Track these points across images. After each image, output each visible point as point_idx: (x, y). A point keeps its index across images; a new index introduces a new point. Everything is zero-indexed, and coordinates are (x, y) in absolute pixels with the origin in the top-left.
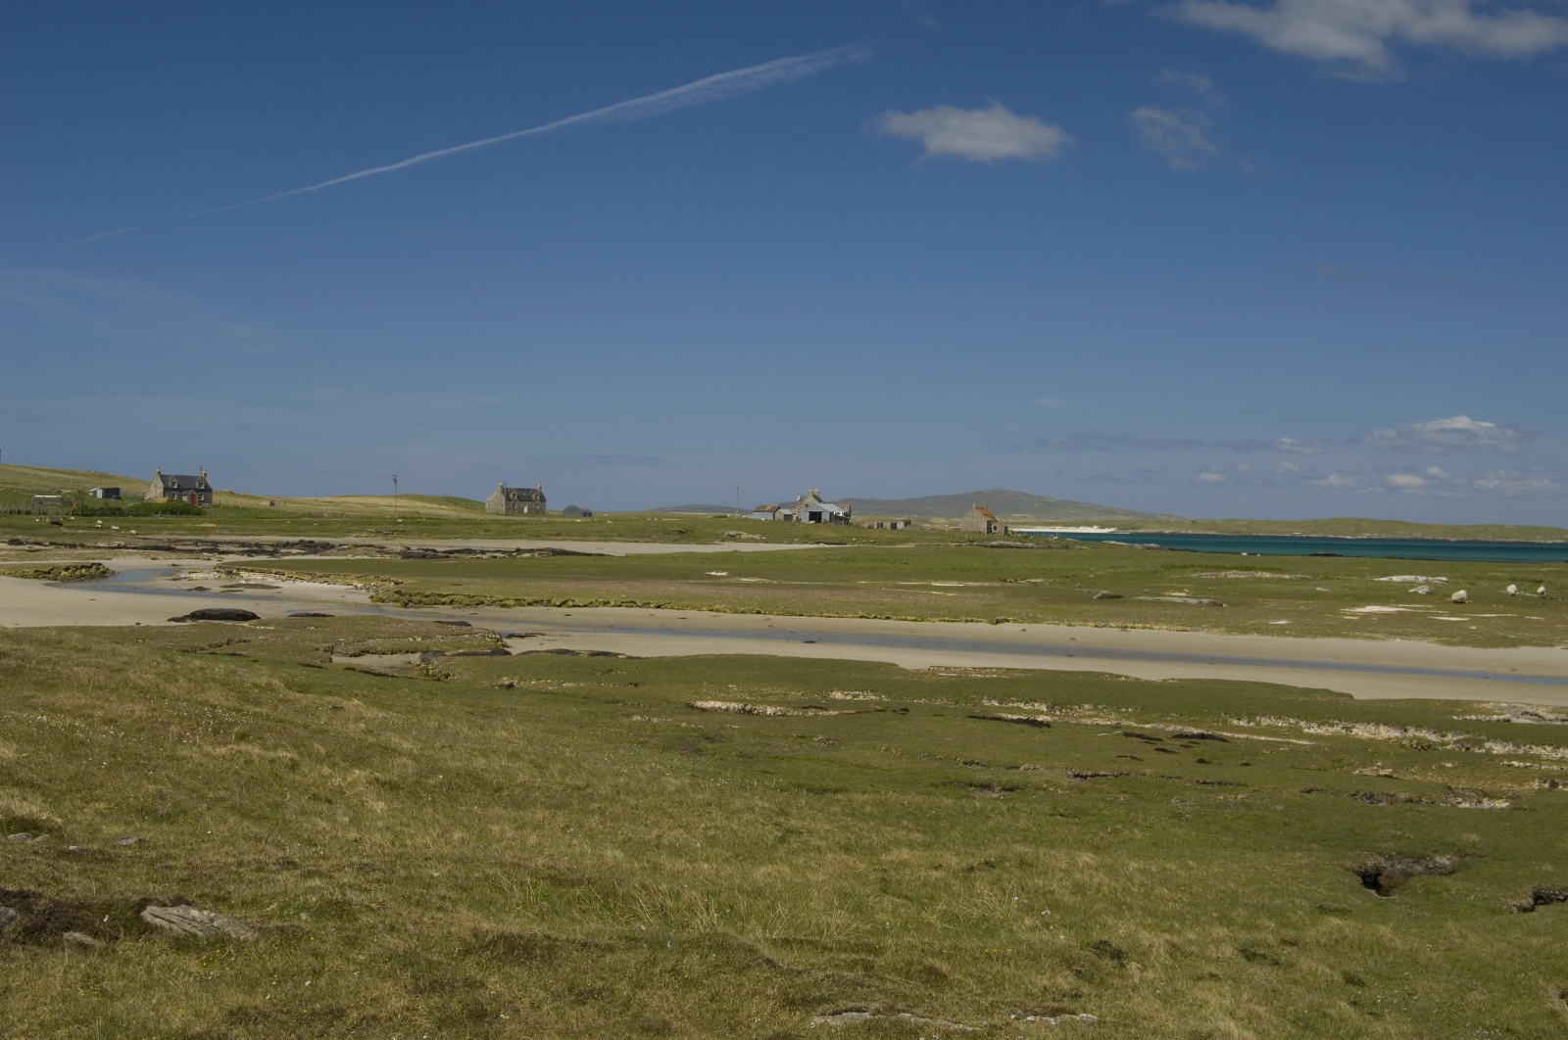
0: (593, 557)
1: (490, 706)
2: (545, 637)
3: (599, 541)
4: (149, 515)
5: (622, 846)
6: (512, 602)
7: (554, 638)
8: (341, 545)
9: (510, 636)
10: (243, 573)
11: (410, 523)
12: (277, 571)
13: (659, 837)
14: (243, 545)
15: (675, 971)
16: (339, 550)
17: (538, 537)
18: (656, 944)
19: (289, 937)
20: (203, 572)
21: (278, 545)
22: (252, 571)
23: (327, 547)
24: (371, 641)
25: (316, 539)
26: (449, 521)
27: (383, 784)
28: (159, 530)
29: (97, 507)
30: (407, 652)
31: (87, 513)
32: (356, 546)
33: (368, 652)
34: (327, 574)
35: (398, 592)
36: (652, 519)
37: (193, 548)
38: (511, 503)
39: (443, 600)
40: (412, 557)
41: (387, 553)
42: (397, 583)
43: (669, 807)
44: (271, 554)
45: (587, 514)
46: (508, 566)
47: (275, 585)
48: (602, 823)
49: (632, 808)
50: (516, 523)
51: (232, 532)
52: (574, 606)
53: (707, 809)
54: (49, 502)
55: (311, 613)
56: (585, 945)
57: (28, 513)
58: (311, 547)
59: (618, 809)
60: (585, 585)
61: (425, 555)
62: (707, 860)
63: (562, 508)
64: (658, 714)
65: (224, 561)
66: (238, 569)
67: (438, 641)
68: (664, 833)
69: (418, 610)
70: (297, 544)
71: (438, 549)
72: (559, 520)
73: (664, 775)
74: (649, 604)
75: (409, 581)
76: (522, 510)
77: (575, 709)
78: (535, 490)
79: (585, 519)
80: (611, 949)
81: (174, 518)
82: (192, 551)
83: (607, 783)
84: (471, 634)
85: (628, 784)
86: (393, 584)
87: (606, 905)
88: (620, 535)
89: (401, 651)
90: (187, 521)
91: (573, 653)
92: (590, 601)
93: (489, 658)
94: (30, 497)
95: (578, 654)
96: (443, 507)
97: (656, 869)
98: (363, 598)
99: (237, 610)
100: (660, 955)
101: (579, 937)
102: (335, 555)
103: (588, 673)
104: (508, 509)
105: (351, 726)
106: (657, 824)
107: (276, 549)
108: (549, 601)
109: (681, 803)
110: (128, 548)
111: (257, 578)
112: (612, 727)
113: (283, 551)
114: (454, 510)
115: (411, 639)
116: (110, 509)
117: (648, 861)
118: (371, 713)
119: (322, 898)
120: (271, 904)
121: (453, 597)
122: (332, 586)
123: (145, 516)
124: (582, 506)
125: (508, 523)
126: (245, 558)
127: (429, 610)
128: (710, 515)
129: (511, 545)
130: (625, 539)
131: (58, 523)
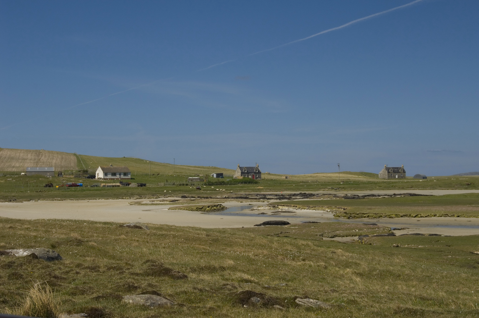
0: (429, 197)
1: (391, 252)
2: (409, 230)
3: (430, 189)
4: (236, 184)
6: (394, 216)
7: (413, 230)
8: (317, 194)
9: (394, 229)
10: (280, 207)
11: (347, 184)
12: (294, 205)
14: (276, 195)
16: (317, 196)
17: (403, 188)
18: (457, 312)
20: (263, 207)
21: (291, 195)
22: (283, 206)
23: (311, 195)
24: (338, 231)
25: (307, 192)
26: (363, 183)
27: (357, 274)
28: (240, 190)
29: (214, 181)
30: (353, 236)
31: (210, 184)
32: (324, 195)
33: (337, 236)
34: (315, 206)
35: (345, 213)
36: (455, 179)
37: (256, 197)
38: (390, 174)
39: (365, 215)
40: (349, 199)
41: (338, 197)
42: (344, 209)
44: (289, 199)
45: (425, 178)
46: (391, 201)
47: (293, 211)
50: (392, 183)
51: (270, 190)
52: (421, 217)
54: (194, 180)
55: (311, 221)
56: (434, 312)
57: (187, 185)
58: (305, 196)
60: (425, 208)
61: (354, 197)
62: (476, 296)
63: (413, 176)
65: (270, 202)
66: (278, 205)
67: (365, 231)
69: (354, 220)
70: (299, 194)
71: (359, 195)
72: (412, 180)
74: (454, 215)
75: (349, 208)
76: (395, 177)
77: (424, 253)
78: (400, 168)
79: (424, 180)
80: (442, 313)
81: (246, 185)
82: (256, 199)
84: (378, 228)
86: (343, 209)
88: (440, 187)
89: (350, 236)
90: (251, 186)
91: (422, 235)
92: (428, 214)
93: (387, 237)
94: (187, 178)
95: (424, 235)
96: (360, 177)
98: (331, 215)
99: (281, 221)
102: (316, 198)
103: (429, 242)
104: (389, 177)
107: (290, 197)
108: (410, 215)
110: (229, 198)
111: (286, 208)
113: (293, 197)
114: (365, 178)
115: (354, 231)
116: (220, 182)
119: (348, 299)
120: (332, 301)
121: (369, 214)
122: (317, 211)
123: (234, 184)
125: (389, 183)
126: (278, 201)
127: (359, 220)
129: (391, 192)
130: (442, 188)
131: (199, 189)
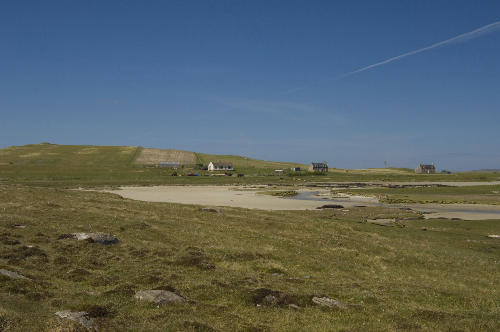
0: (451, 187)
1: (419, 236)
2: (436, 213)
3: (453, 181)
4: (310, 176)
5: (466, 283)
6: (425, 202)
7: (439, 214)
8: (369, 184)
9: (425, 213)
10: (338, 193)
11: (391, 177)
12: (349, 192)
13: (478, 280)
14: (338, 184)
15: (485, 326)
16: (368, 186)
17: (433, 180)
18: (478, 316)
19: (358, 309)
20: (326, 193)
21: (349, 185)
22: (341, 193)
23: (364, 185)
24: (379, 215)
25: (361, 182)
26: (403, 176)
27: (385, 261)
28: (312, 180)
29: (294, 173)
30: (391, 218)
31: (291, 175)
32: (374, 184)
33: (378, 218)
34: (365, 193)
35: (387, 199)
36: (471, 174)
37: (323, 186)
38: (424, 170)
39: (402, 201)
40: (392, 188)
41: (384, 186)
42: (387, 196)
43: (481, 270)
44: (347, 187)
45: (449, 173)
46: (423, 190)
47: (348, 197)
48: (458, 275)
49: (468, 270)
50: (425, 176)
51: (335, 180)
52: (446, 203)
53: (495, 271)
54: (279, 172)
55: (360, 206)
56: (454, 316)
57: (273, 176)
58: (359, 185)
59: (463, 271)
60: (449, 196)
61: (396, 187)
62: (495, 289)
63: (441, 171)
64: (476, 239)
65: (332, 190)
66: (337, 192)
67: (401, 215)
68: (480, 279)
69: (394, 205)
70: (355, 184)
71: (400, 185)
72: (440, 175)
73: (479, 259)
74: (471, 202)
75: (391, 195)
76: (427, 172)
77: (447, 237)
78: (431, 165)
79: (448, 174)
80: (463, 317)
81: (317, 176)
82: (323, 187)
83: (459, 262)
84: (411, 213)
85: (466, 263)
86: (386, 196)
87: (460, 303)
88: (460, 180)
89: (389, 218)
90: (321, 177)
91: (446, 218)
92: (451, 201)
93: (418, 220)
94: (274, 171)
95: (448, 219)
96: (401, 171)
97: (477, 291)
98: (376, 201)
99: (337, 205)
100: (480, 320)
101: (452, 313)
102: (367, 187)
103: (451, 225)
104: (422, 172)
105: (374, 242)
106: (477, 276)
107: (348, 186)
108: (437, 202)
109: (485, 269)
110: (303, 186)
111: (343, 195)
112: (460, 243)
113: (351, 186)
114: (405, 172)
115: (392, 214)
116: (298, 174)
117: (475, 288)
118: (381, 238)
119: (367, 297)
120: (351, 298)
121: (405, 201)
122: (366, 197)
123: (308, 176)
124: (447, 170)
125: (423, 176)
126: (339, 189)
127: (398, 205)
128: (491, 172)
129: (424, 183)
130: (462, 181)
131: (282, 179)
